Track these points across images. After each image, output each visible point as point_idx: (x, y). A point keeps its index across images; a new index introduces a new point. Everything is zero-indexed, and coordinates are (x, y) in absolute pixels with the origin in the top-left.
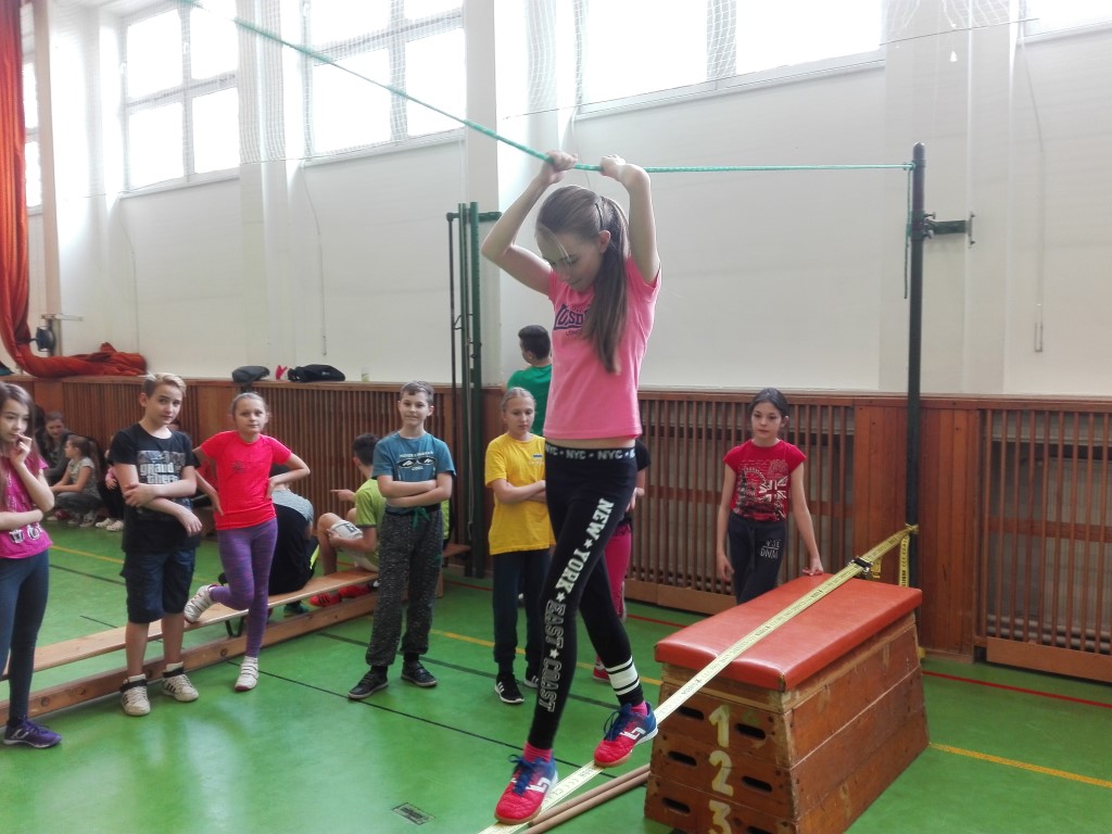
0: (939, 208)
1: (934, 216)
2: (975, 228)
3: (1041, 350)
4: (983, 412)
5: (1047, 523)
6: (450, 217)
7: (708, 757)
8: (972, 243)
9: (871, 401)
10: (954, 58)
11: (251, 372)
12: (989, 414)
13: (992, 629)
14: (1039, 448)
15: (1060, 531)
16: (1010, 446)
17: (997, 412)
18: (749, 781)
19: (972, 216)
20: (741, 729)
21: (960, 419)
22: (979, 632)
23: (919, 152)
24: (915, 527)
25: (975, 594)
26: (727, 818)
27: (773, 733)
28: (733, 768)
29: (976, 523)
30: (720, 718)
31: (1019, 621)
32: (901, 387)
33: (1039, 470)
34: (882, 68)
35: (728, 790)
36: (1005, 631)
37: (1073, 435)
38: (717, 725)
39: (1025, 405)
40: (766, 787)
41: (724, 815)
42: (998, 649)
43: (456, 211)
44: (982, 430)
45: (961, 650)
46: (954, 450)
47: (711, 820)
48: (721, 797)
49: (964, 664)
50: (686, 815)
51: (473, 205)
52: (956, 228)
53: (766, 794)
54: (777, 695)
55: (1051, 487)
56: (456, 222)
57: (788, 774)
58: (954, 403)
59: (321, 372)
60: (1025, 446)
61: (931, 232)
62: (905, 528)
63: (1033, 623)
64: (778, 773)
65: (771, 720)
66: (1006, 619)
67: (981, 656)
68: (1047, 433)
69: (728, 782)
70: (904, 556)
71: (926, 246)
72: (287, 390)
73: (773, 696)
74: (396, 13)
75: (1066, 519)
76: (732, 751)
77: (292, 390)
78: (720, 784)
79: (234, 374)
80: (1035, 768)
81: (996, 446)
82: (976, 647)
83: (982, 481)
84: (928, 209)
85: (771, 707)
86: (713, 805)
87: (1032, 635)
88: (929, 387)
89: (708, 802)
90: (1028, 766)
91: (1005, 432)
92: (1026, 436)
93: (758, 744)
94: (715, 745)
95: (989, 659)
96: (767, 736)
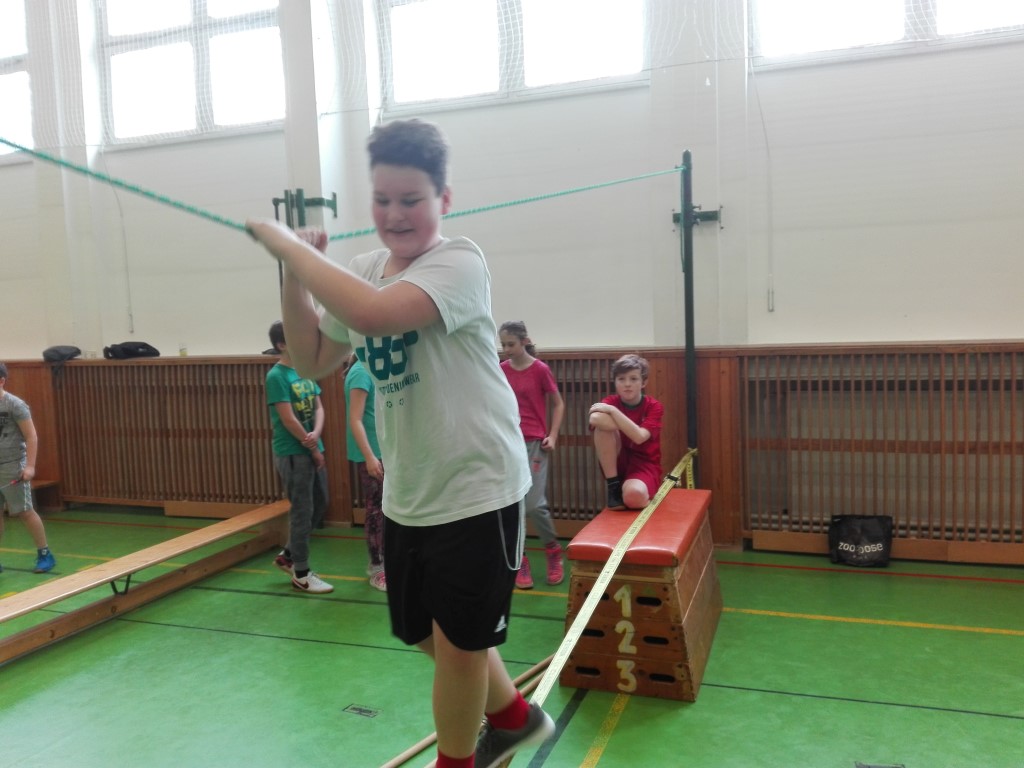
0: (702, 202)
1: (700, 207)
2: (723, 216)
3: (772, 310)
4: (741, 358)
5: (792, 440)
6: (276, 202)
7: (614, 627)
8: (722, 228)
9: (657, 354)
10: (708, 83)
11: (64, 352)
12: (746, 360)
13: (755, 525)
14: (784, 383)
15: (802, 445)
16: (762, 383)
17: (752, 358)
18: (649, 640)
19: (721, 207)
20: (640, 601)
21: (724, 363)
22: (746, 528)
23: (687, 157)
24: (695, 450)
25: (741, 498)
26: (632, 672)
27: (668, 599)
28: (636, 632)
29: (740, 443)
30: (623, 595)
31: (774, 517)
32: (680, 342)
33: (784, 400)
34: (648, 86)
35: (633, 650)
36: (764, 525)
37: (807, 373)
38: (621, 602)
39: (772, 351)
40: (664, 641)
41: (629, 670)
42: (761, 540)
43: (282, 196)
44: (741, 373)
45: (733, 542)
46: (720, 387)
47: (619, 676)
48: (627, 656)
49: (737, 552)
50: (597, 677)
51: (300, 192)
52: (711, 217)
53: (664, 646)
54: (670, 570)
55: (792, 413)
56: (282, 207)
57: (681, 628)
58: (720, 353)
59: (137, 349)
60: (773, 383)
61: (698, 220)
62: (688, 451)
63: (785, 517)
64: (673, 629)
65: (665, 589)
66: (765, 516)
67: (748, 545)
68: (788, 371)
69: (632, 644)
70: (690, 474)
71: (696, 231)
72: (104, 367)
73: (667, 571)
74: (199, 9)
75: (805, 435)
76: (634, 619)
77: (109, 367)
78: (625, 646)
79: (45, 354)
80: (812, 617)
81: (752, 384)
82: (744, 539)
83: (742, 411)
84: (695, 202)
85: (666, 580)
86: (620, 664)
87: (784, 526)
88: (701, 341)
89: (615, 662)
90: (807, 616)
91: (758, 373)
92: (773, 375)
93: (655, 610)
94: (619, 616)
95: (755, 547)
96: (663, 602)
